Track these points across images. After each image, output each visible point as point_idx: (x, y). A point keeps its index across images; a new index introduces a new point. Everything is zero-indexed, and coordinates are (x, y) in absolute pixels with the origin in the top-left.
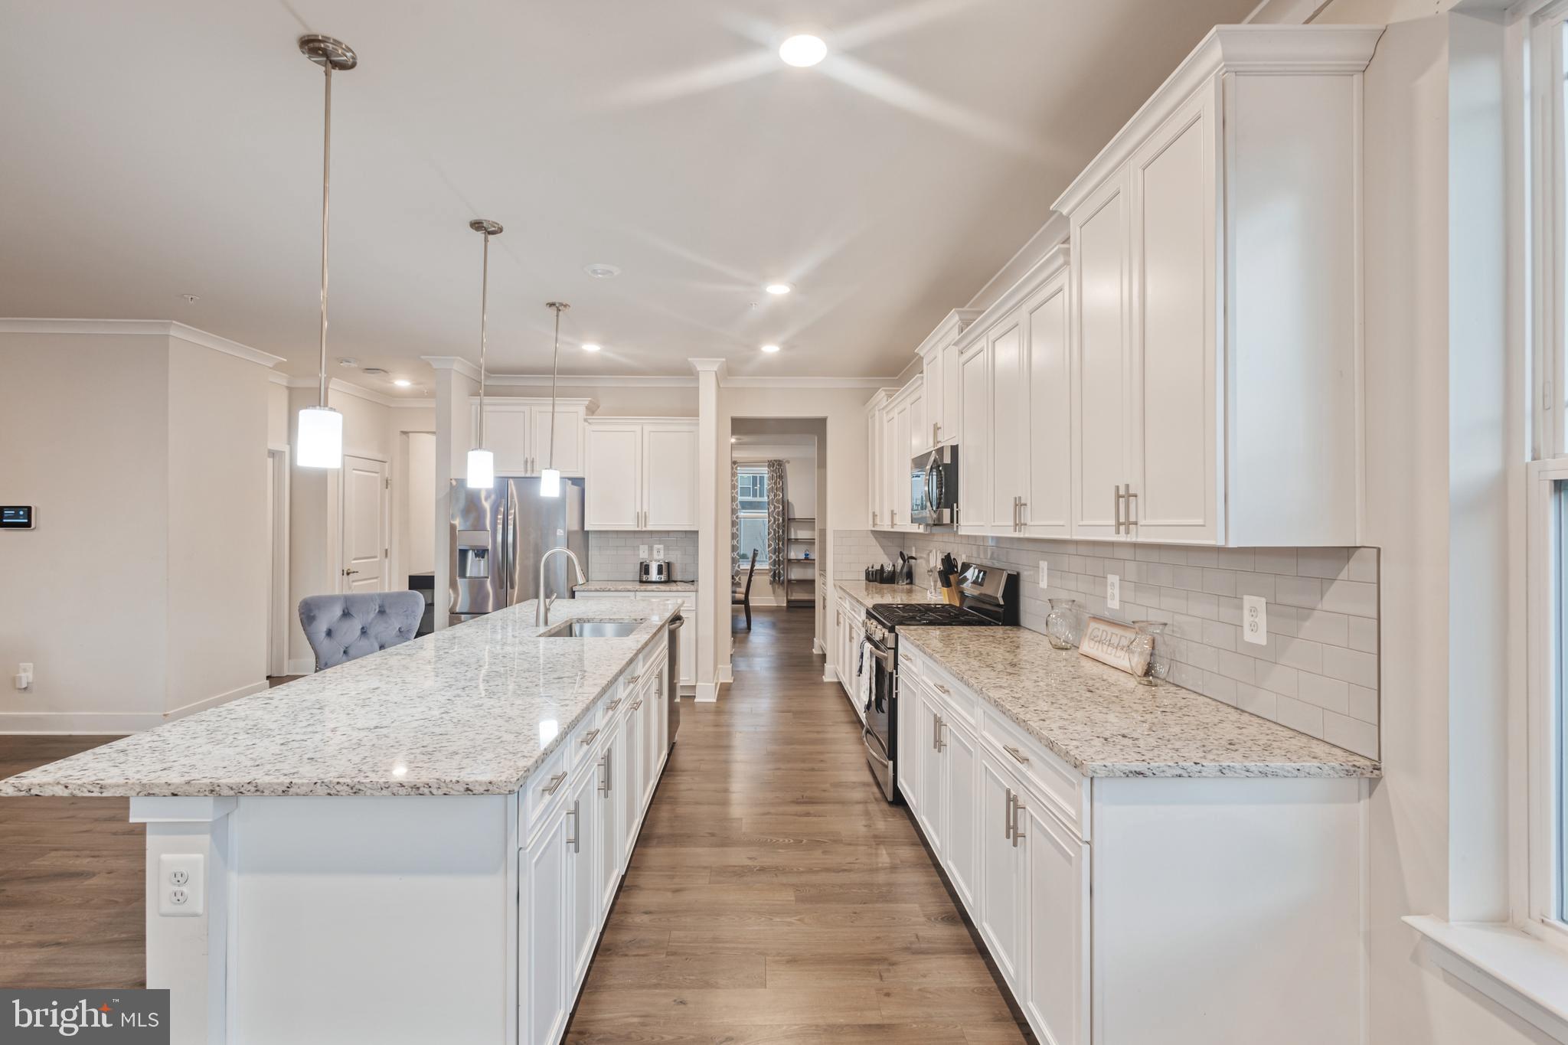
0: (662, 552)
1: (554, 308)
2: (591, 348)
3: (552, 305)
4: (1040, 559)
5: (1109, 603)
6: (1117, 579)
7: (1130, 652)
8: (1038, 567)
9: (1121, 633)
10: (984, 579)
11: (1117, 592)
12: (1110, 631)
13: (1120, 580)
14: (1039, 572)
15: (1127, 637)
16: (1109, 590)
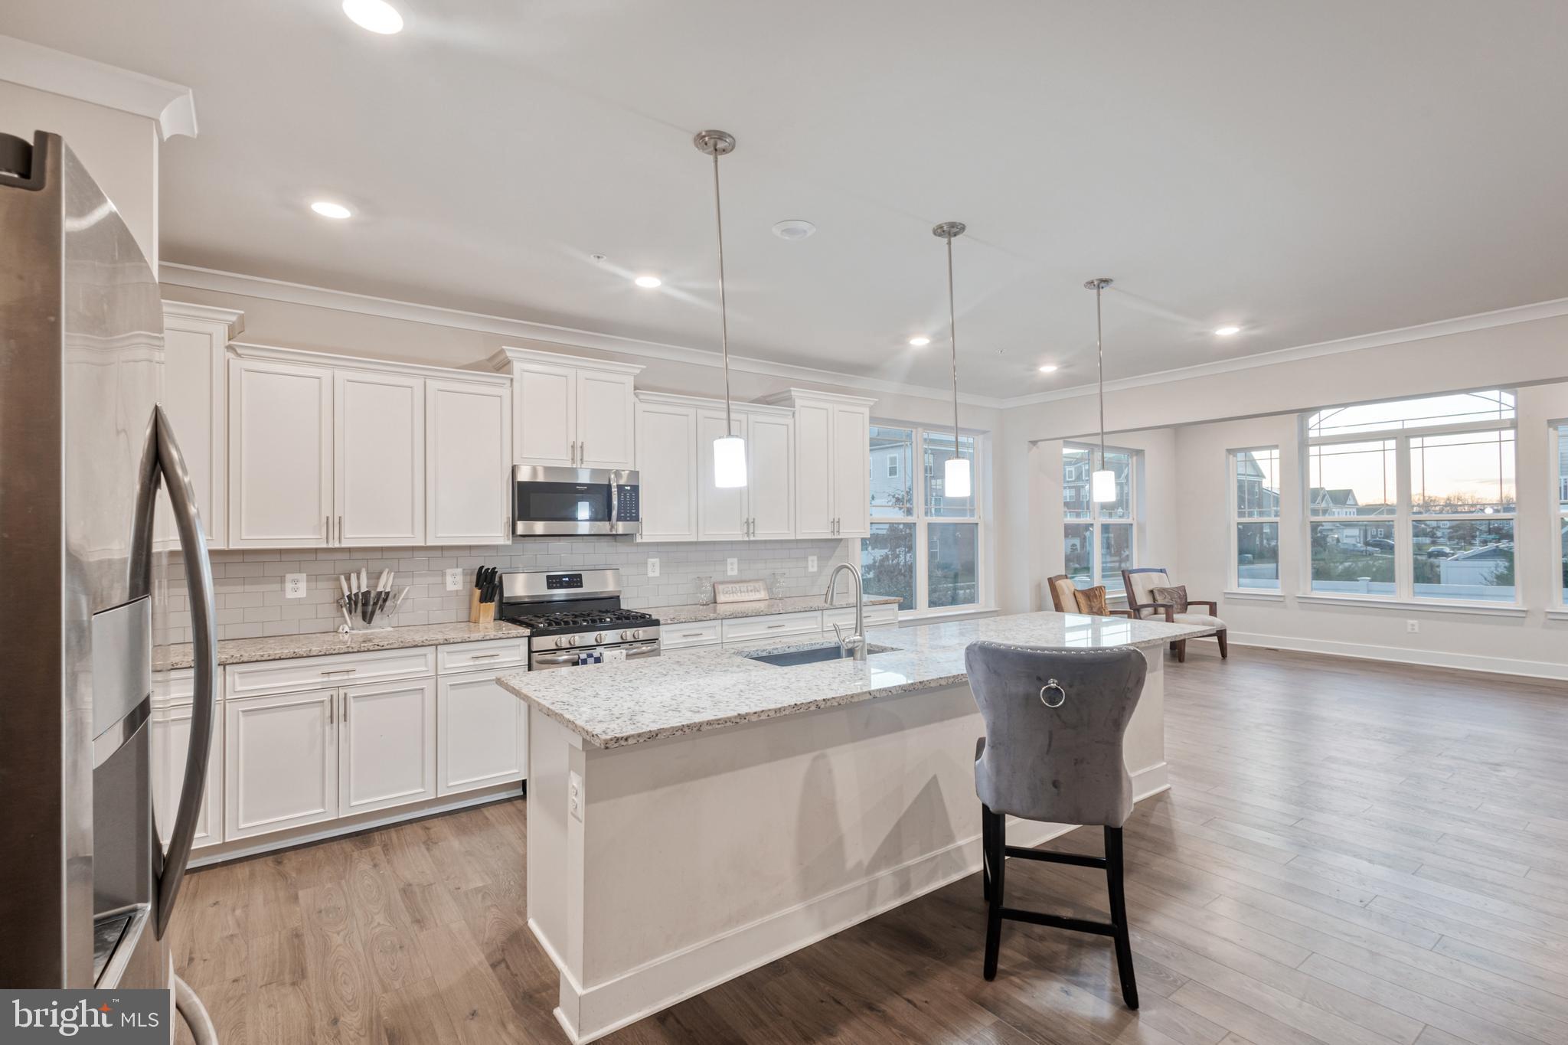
4: (648, 557)
5: (730, 573)
6: (735, 560)
7: (758, 591)
8: (646, 563)
9: (745, 585)
10: (577, 582)
11: (736, 566)
12: (737, 586)
13: (738, 560)
14: (647, 567)
15: (751, 586)
16: (729, 567)
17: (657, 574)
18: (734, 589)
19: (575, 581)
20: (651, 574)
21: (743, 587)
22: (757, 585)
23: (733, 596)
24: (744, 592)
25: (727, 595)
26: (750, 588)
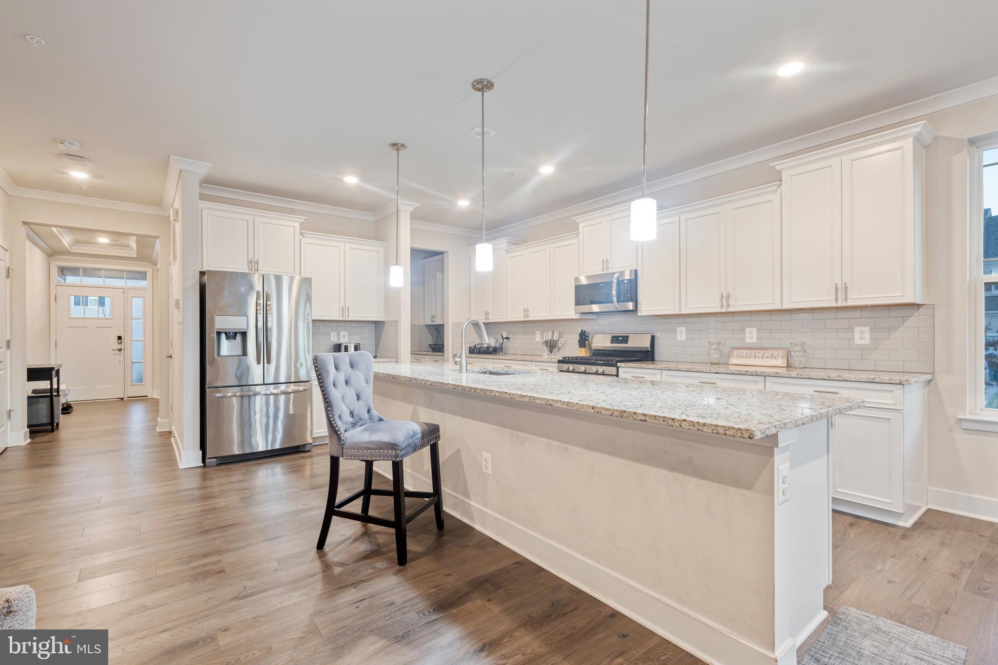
0: (347, 337)
1: (396, 147)
2: (351, 180)
3: (394, 145)
4: (678, 326)
5: (748, 340)
6: (754, 330)
7: (775, 358)
8: (676, 331)
9: (762, 352)
10: (626, 340)
11: (755, 335)
12: (753, 352)
13: (757, 330)
14: (676, 333)
15: (768, 353)
16: (747, 335)
17: (683, 338)
18: (749, 355)
19: (625, 339)
20: (679, 338)
21: (760, 353)
22: (775, 353)
23: (746, 360)
24: (759, 357)
25: (740, 359)
26: (766, 355)
